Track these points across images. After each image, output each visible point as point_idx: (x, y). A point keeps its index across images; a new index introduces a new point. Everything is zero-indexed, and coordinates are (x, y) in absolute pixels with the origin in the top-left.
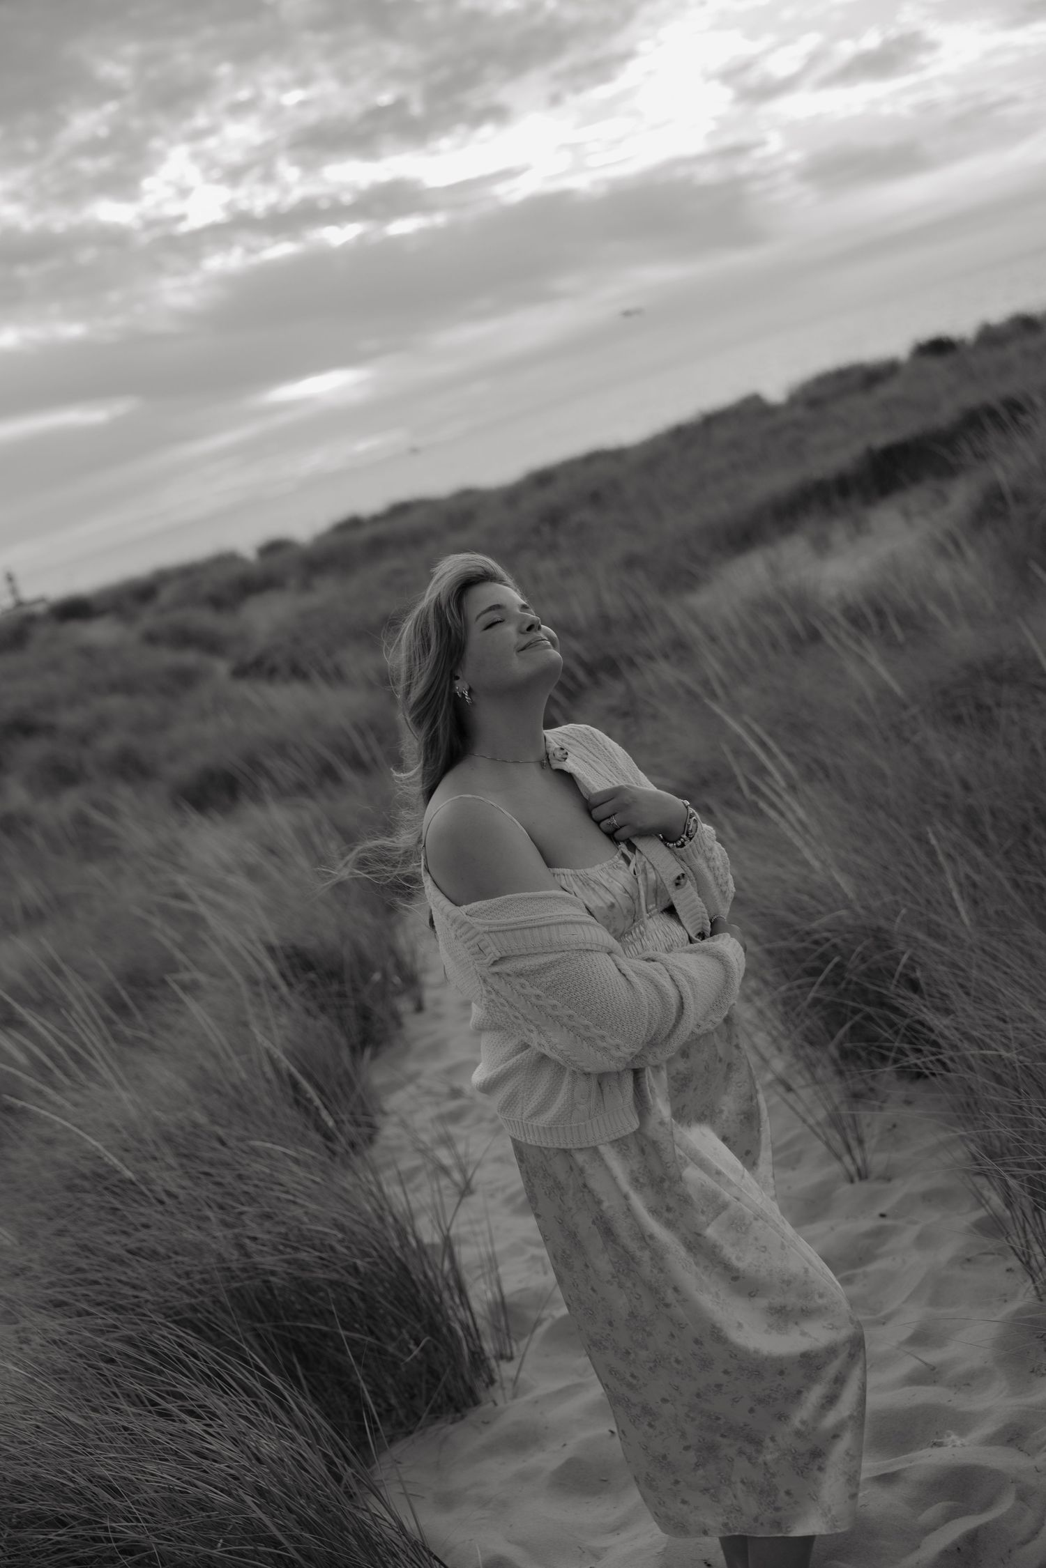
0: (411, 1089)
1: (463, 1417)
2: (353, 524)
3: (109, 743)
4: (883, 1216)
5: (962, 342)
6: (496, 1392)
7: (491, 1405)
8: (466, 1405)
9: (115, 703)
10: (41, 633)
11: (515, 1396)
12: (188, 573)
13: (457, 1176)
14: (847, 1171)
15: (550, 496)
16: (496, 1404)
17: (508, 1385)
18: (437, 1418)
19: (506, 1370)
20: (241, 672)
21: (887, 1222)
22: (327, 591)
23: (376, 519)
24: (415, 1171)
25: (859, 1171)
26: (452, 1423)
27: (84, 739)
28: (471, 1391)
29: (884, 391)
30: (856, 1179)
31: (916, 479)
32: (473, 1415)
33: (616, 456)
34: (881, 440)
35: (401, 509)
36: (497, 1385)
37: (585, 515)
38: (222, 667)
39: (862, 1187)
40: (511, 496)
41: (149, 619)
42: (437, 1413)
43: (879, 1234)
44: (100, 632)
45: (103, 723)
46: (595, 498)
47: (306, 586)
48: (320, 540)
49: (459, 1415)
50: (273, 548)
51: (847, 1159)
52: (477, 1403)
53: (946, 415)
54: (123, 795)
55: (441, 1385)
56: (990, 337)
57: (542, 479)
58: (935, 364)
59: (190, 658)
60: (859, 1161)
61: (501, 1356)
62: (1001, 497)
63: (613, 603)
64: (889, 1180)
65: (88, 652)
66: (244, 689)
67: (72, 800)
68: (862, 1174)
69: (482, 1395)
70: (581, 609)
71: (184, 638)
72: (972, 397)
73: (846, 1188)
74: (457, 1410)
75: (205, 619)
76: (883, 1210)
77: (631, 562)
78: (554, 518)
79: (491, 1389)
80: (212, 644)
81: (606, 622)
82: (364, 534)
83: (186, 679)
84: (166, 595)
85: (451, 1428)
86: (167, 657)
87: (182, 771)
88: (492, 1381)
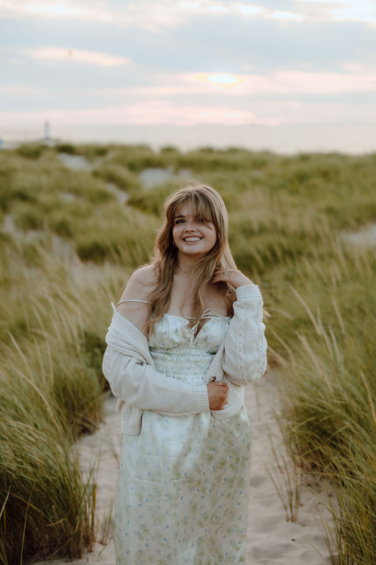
1: (71, 561)
2: (209, 150)
3: (58, 216)
4: (293, 540)
6: (90, 556)
7: (86, 560)
8: (75, 557)
10: (46, 155)
11: (98, 561)
14: (287, 516)
15: (305, 167)
16: (88, 561)
17: (97, 555)
18: (61, 558)
19: (97, 547)
20: (133, 203)
21: (293, 543)
23: (220, 152)
24: (106, 452)
25: (292, 517)
26: (65, 562)
27: (47, 210)
28: (79, 552)
30: (290, 521)
33: (343, 158)
35: (233, 151)
36: (92, 553)
37: (318, 181)
39: (290, 524)
43: (287, 547)
45: (58, 206)
46: (325, 175)
47: (176, 172)
49: (70, 560)
50: (168, 150)
51: (289, 510)
52: (80, 557)
54: (56, 241)
55: (66, 543)
59: (111, 188)
60: (294, 512)
61: (101, 543)
63: (308, 226)
64: (304, 525)
65: (65, 171)
66: (128, 211)
67: (31, 237)
68: (293, 520)
69: (84, 555)
71: (112, 178)
73: (284, 522)
74: (70, 558)
76: (294, 538)
77: (330, 211)
78: (302, 178)
79: (89, 554)
80: (123, 186)
81: (303, 235)
82: (212, 157)
83: (104, 197)
84: (111, 156)
86: (101, 185)
87: (84, 239)
88: (91, 551)
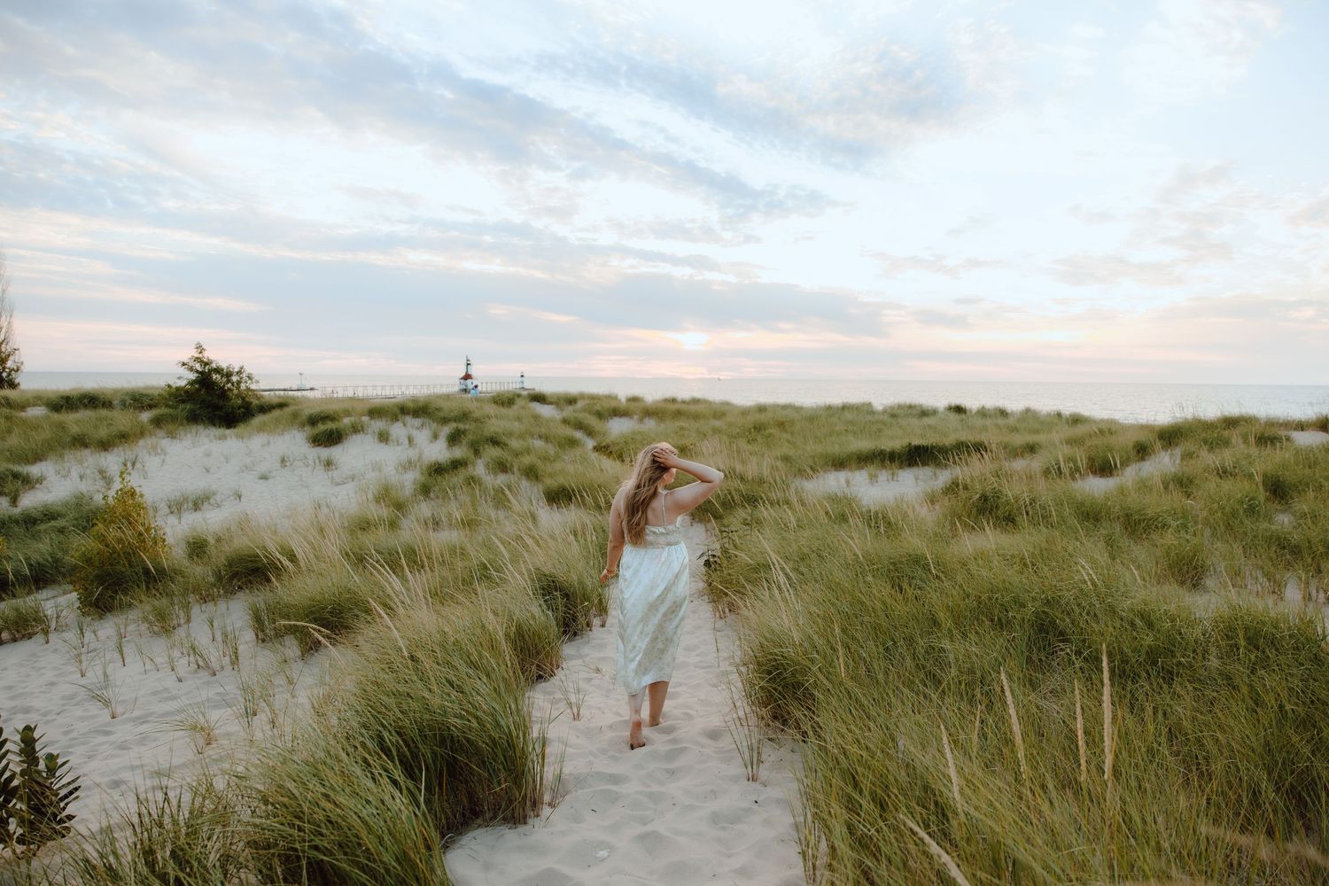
0: (580, 661)
1: (515, 828)
3: (527, 460)
5: (970, 411)
6: (536, 821)
7: (532, 827)
8: (520, 823)
9: (539, 443)
10: (520, 403)
11: (544, 826)
12: (593, 398)
13: (575, 710)
14: (748, 774)
15: (763, 418)
16: (534, 827)
17: (544, 820)
19: (546, 811)
20: (596, 449)
21: (755, 807)
22: (650, 424)
23: (684, 402)
25: (753, 776)
27: (517, 454)
28: (525, 817)
29: (926, 421)
30: (751, 780)
31: (925, 464)
32: (522, 829)
33: (798, 409)
34: (916, 442)
35: (695, 401)
36: (539, 818)
37: (774, 431)
38: (590, 443)
39: (751, 784)
40: (745, 412)
41: (568, 412)
42: (505, 820)
43: (749, 811)
44: (545, 411)
45: (528, 451)
46: (781, 425)
47: (641, 420)
48: (655, 402)
49: (514, 826)
50: (634, 399)
51: (750, 768)
52: (525, 823)
53: (948, 441)
54: (524, 483)
55: (512, 807)
56: (983, 413)
57: (761, 409)
58: (953, 416)
59: (578, 435)
60: (754, 771)
61: (551, 805)
62: (957, 486)
63: (766, 472)
64: (765, 786)
65: (536, 417)
66: (594, 456)
67: (501, 479)
68: (754, 779)
69: (530, 821)
70: (751, 470)
71: (580, 426)
72: (965, 436)
73: (744, 782)
74: (515, 824)
75: (592, 421)
76: (756, 800)
77: (786, 459)
78: (759, 428)
79: (536, 819)
80: (590, 433)
81: (761, 481)
82: (673, 407)
83: (572, 443)
84: (580, 404)
85: (507, 831)
86: (569, 432)
87: (552, 483)
88: (538, 816)
